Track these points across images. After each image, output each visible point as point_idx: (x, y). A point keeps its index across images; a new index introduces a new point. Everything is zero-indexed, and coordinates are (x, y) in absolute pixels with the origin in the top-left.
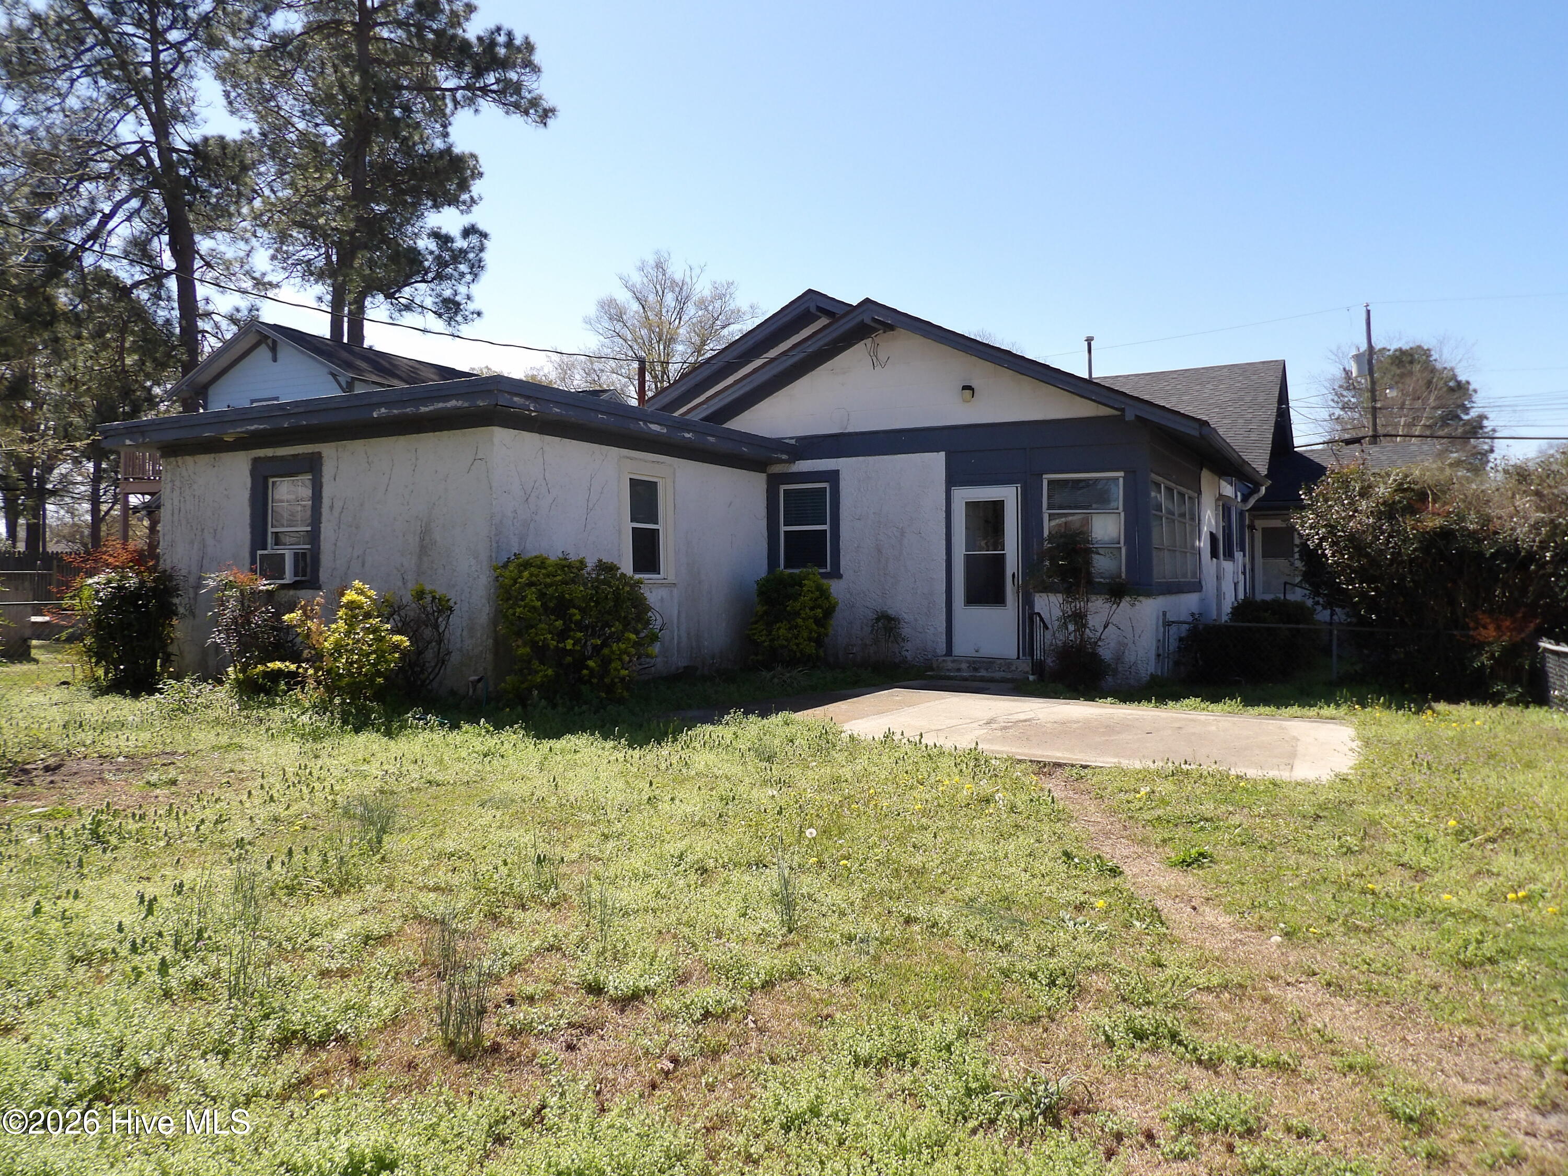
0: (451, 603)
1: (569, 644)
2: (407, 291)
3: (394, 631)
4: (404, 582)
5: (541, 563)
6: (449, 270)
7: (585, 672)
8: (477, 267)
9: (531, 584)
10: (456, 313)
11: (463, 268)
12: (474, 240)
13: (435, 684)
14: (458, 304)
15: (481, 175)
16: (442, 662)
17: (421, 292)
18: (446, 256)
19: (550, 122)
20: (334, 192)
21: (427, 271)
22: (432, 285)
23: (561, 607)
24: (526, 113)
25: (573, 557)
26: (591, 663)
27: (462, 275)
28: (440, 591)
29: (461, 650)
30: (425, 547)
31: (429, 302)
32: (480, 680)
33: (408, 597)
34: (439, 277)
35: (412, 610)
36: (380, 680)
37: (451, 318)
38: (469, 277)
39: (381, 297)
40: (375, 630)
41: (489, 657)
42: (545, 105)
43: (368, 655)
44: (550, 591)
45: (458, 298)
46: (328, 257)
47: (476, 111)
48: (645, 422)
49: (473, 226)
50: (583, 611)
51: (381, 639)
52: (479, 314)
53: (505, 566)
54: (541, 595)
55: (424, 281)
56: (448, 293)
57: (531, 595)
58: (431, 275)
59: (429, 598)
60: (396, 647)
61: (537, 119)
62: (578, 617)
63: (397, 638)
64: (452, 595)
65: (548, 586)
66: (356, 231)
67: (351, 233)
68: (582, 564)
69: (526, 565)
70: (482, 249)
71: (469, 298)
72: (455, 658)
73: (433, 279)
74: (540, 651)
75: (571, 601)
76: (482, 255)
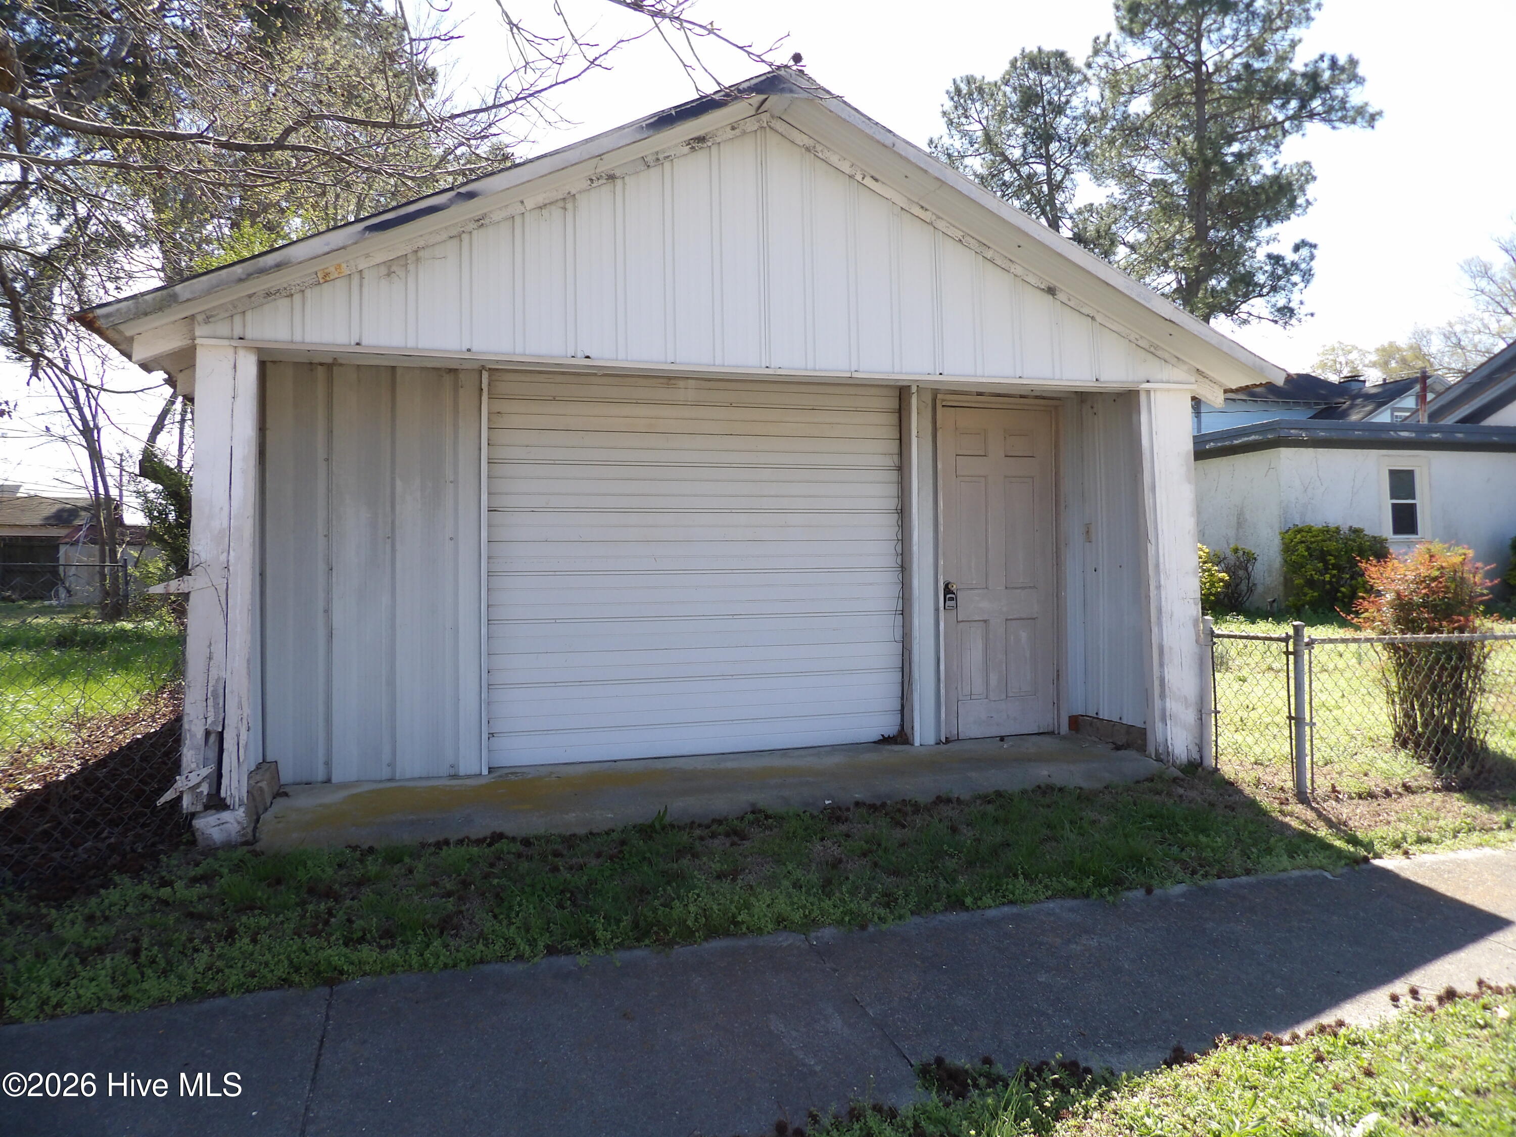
0: (1255, 556)
1: (1327, 578)
2: (1244, 307)
3: (1219, 571)
4: (1228, 544)
5: (1310, 530)
6: (1282, 283)
7: (1339, 594)
8: (1307, 276)
9: (1302, 542)
10: (1291, 317)
11: (1296, 278)
12: (1305, 252)
13: (1247, 604)
14: (1292, 311)
15: (1314, 178)
16: (1250, 590)
17: (1257, 305)
18: (1280, 271)
19: (1377, 124)
20: (1182, 235)
21: (1262, 286)
22: (1267, 298)
23: (1323, 556)
24: (1354, 122)
25: (1332, 525)
26: (1343, 589)
27: (1295, 284)
28: (1248, 548)
29: (1263, 584)
30: (1240, 523)
31: (1266, 313)
32: (1274, 601)
33: (1229, 553)
34: (1274, 289)
35: (1232, 559)
36: (1212, 598)
37: (1286, 323)
38: (1302, 285)
39: (1222, 316)
40: (1209, 570)
41: (1281, 588)
42: (1371, 110)
43: (1205, 584)
44: (1314, 545)
45: (1291, 305)
46: (1179, 282)
47: (1303, 135)
48: (1395, 431)
49: (1303, 241)
50: (1336, 557)
51: (1212, 575)
52: (1312, 315)
53: (1287, 532)
54: (1308, 549)
55: (1261, 295)
56: (1281, 302)
57: (1301, 549)
58: (1265, 290)
59: (1241, 553)
60: (1221, 580)
61: (1365, 124)
62: (1333, 561)
63: (1221, 575)
64: (1256, 551)
65: (1312, 543)
66: (1200, 265)
67: (1196, 269)
68: (1338, 530)
69: (1300, 531)
70: (1312, 257)
71: (1302, 303)
72: (1260, 589)
73: (1268, 293)
74: (1311, 583)
75: (1328, 551)
76: (1313, 263)
